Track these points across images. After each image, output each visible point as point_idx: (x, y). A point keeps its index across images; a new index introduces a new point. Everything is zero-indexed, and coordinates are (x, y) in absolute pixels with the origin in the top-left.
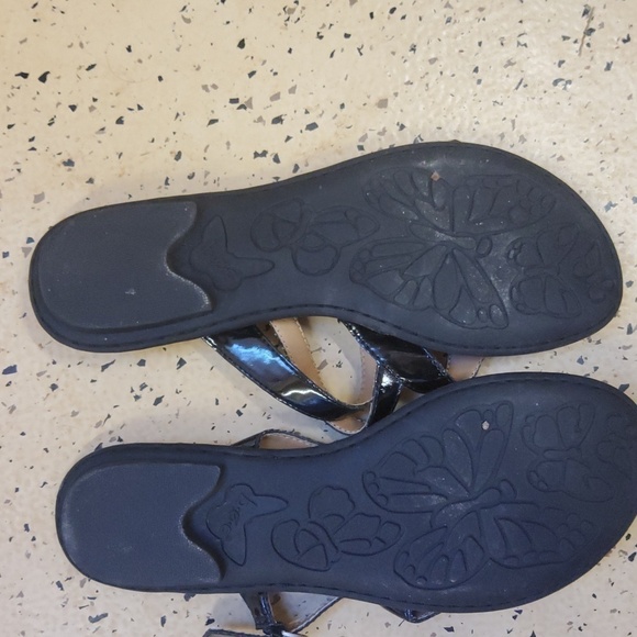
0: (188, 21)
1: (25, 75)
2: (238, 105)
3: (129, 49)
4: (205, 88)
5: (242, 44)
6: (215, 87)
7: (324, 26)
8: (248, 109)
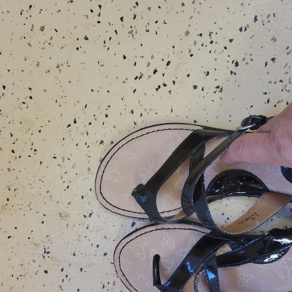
0: (103, 65)
1: (69, 125)
2: (138, 78)
3: (92, 91)
4: (124, 82)
5: (125, 57)
6: (127, 79)
7: (146, 26)
8: (143, 77)
